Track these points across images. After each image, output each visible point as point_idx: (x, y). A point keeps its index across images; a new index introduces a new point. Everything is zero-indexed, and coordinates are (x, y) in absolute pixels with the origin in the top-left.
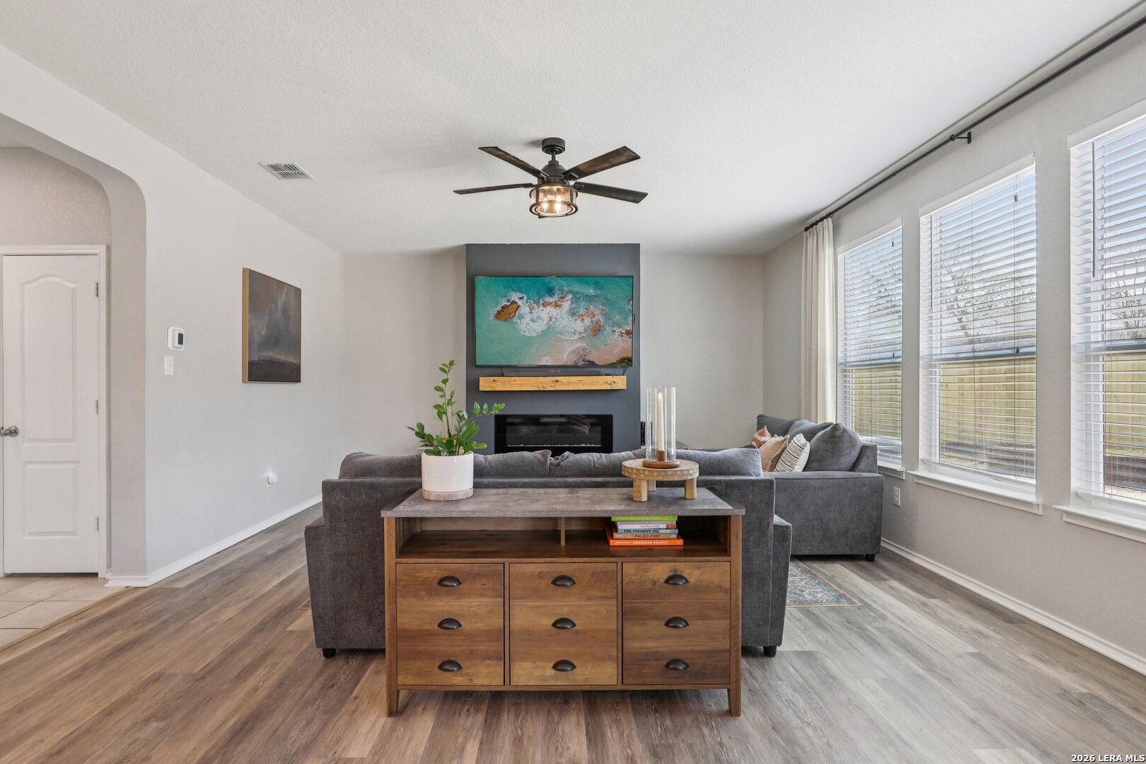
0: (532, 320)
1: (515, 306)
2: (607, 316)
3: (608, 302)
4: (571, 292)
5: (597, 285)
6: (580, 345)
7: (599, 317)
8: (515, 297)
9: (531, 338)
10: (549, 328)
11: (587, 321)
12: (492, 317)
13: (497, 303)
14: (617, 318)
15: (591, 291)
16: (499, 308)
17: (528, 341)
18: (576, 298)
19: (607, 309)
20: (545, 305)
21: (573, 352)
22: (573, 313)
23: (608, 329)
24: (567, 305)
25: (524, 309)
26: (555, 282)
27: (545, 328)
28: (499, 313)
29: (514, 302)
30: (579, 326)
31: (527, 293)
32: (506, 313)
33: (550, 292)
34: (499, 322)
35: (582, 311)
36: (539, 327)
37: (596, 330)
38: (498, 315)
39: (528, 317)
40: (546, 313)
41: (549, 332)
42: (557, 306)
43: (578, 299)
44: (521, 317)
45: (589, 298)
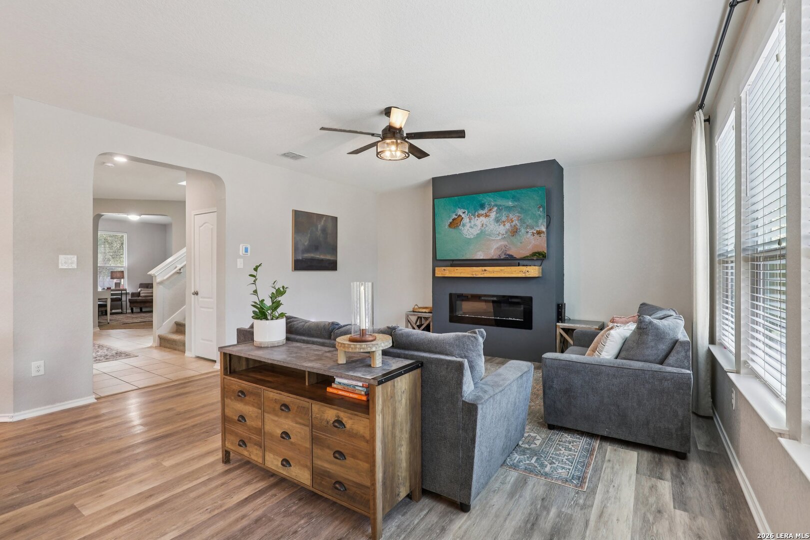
0: (471, 227)
1: (460, 218)
2: (522, 221)
3: (523, 210)
4: (496, 205)
5: (514, 198)
6: (503, 243)
7: (516, 222)
8: (460, 212)
9: (470, 239)
10: (482, 232)
11: (508, 226)
12: (447, 227)
13: (450, 217)
14: (530, 222)
15: (510, 204)
16: (451, 220)
17: (468, 241)
18: (500, 210)
19: (522, 216)
20: (478, 216)
21: (498, 248)
22: (497, 220)
23: (523, 230)
24: (493, 215)
25: (466, 220)
26: (487, 199)
27: (479, 232)
28: (451, 223)
29: (460, 216)
30: (502, 229)
31: (468, 209)
32: (455, 224)
33: (482, 206)
34: (451, 229)
35: (504, 219)
36: (475, 231)
37: (514, 232)
38: (451, 225)
39: (468, 225)
40: (479, 221)
41: (482, 234)
42: (486, 216)
43: (501, 210)
44: (464, 225)
45: (509, 209)
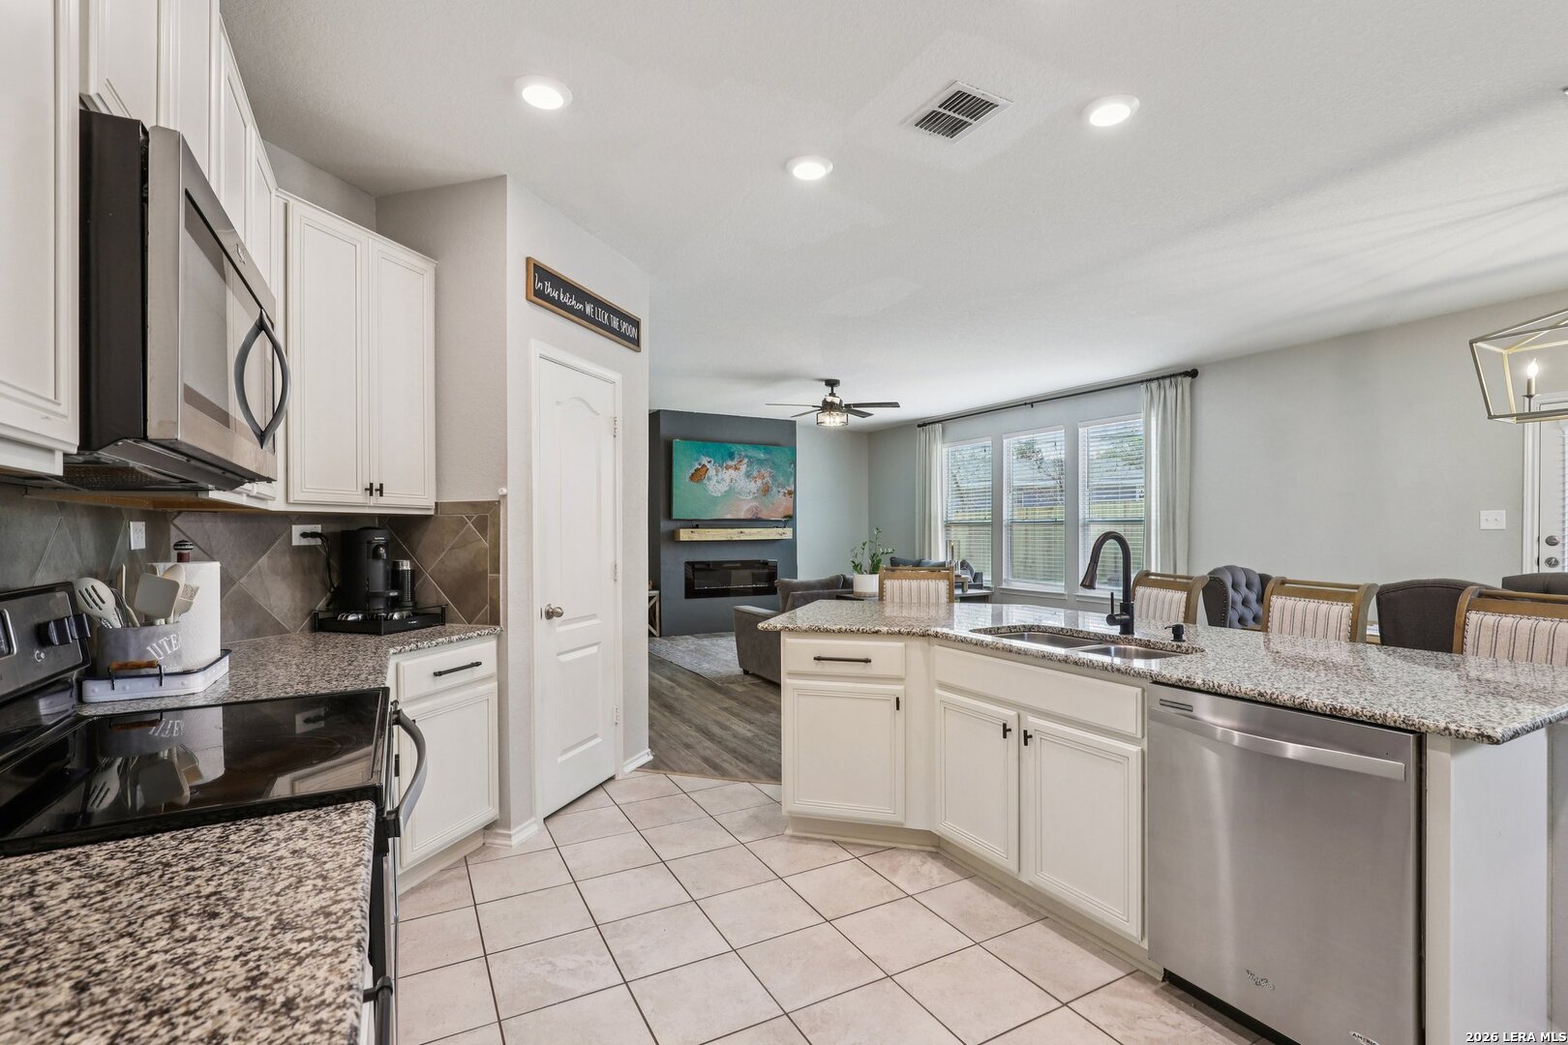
0: (718, 482)
1: (704, 469)
2: (773, 477)
3: (775, 466)
4: (746, 456)
5: (767, 452)
6: (755, 504)
7: (768, 479)
8: (705, 460)
9: (717, 497)
10: (730, 489)
11: (759, 482)
12: (687, 479)
13: (691, 466)
14: (781, 479)
15: (762, 456)
16: (693, 471)
17: (714, 500)
18: (750, 463)
19: (774, 472)
20: (727, 468)
21: (749, 510)
22: (748, 475)
23: (775, 490)
24: (743, 468)
25: (712, 472)
26: (735, 448)
27: (727, 488)
28: (693, 475)
29: (704, 466)
30: (753, 486)
31: (714, 457)
32: (698, 476)
33: (731, 456)
34: (693, 483)
35: (755, 474)
36: (723, 488)
37: (766, 491)
38: (693, 477)
39: (715, 479)
40: (728, 475)
41: (731, 492)
42: (736, 469)
43: (752, 462)
44: (709, 479)
45: (761, 462)
